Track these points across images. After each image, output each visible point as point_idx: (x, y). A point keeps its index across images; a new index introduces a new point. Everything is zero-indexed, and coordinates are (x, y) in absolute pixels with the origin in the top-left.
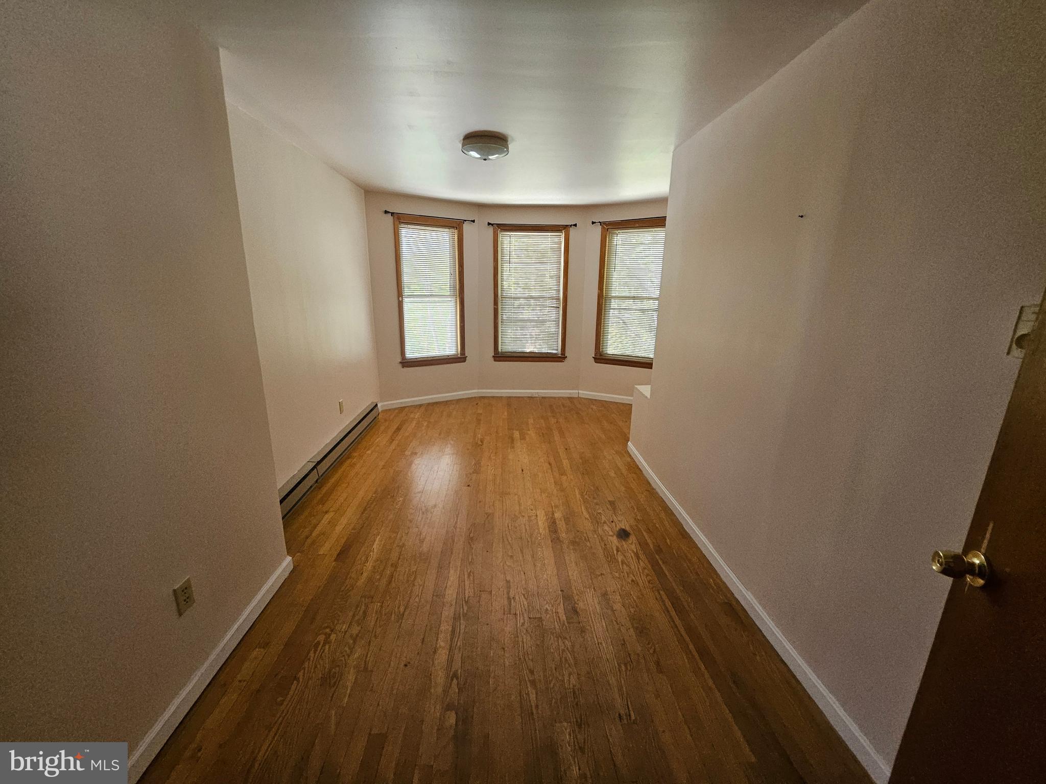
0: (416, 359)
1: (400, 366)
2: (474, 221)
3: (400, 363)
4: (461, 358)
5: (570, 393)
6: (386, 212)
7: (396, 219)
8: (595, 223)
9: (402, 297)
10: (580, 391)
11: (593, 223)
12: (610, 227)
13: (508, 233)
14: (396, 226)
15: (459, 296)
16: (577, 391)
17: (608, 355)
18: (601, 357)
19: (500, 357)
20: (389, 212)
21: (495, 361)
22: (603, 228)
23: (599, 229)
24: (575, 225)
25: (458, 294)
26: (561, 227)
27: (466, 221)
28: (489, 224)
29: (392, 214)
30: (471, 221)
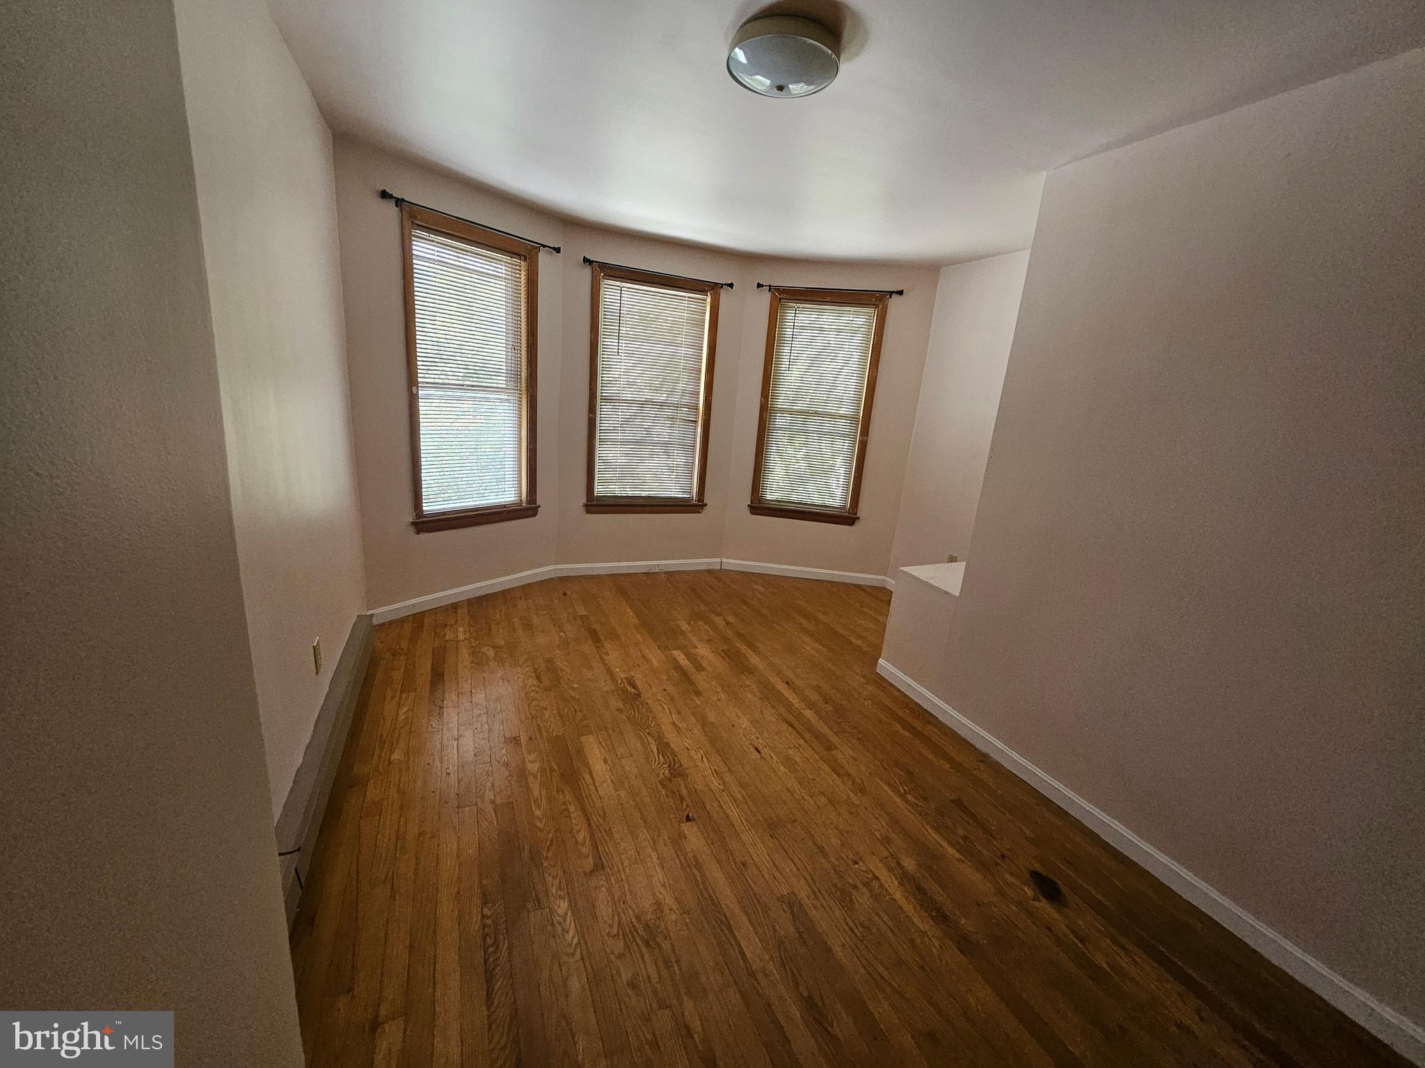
0: (444, 513)
1: (412, 530)
2: (558, 250)
3: (413, 524)
4: (525, 510)
5: (709, 564)
6: (384, 195)
7: (406, 215)
8: (762, 286)
9: (417, 387)
10: (724, 560)
11: (759, 286)
12: (785, 296)
13: (618, 283)
14: (406, 232)
15: (527, 391)
16: (719, 560)
17: (767, 502)
18: (760, 505)
19: (597, 506)
20: (391, 197)
21: (588, 512)
22: (773, 296)
23: (766, 297)
24: (731, 285)
25: (524, 388)
26: (708, 286)
27: (544, 246)
28: (586, 260)
29: (399, 202)
30: (554, 249)
